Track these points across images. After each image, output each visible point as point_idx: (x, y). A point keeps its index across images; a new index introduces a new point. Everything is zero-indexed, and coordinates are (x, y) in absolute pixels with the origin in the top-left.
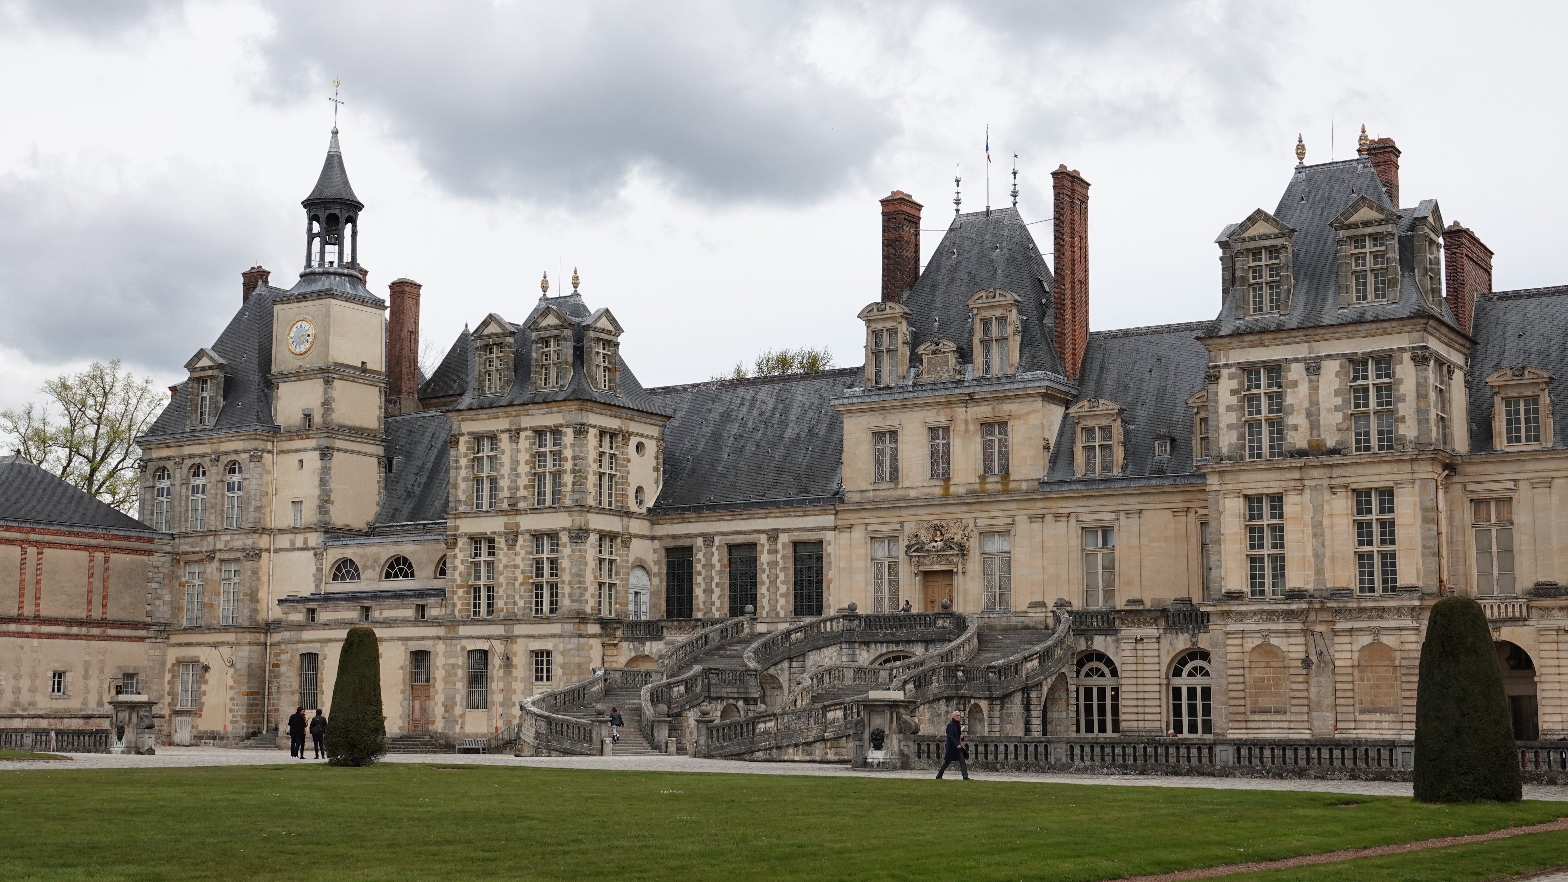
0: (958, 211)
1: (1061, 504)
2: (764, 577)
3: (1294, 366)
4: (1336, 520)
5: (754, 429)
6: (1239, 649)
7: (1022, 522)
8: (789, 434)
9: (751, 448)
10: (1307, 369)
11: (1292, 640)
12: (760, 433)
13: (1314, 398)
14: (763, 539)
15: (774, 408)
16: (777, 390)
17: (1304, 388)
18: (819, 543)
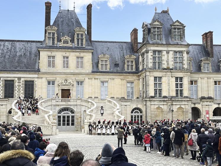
0: (60, 9)
1: (96, 76)
2: (16, 89)
3: (164, 52)
4: (173, 83)
5: (7, 52)
6: (153, 108)
7: (87, 80)
8: (18, 54)
9: (7, 57)
10: (167, 53)
11: (164, 106)
12: (9, 53)
13: (168, 58)
14: (16, 79)
15: (11, 48)
16: (11, 43)
17: (166, 56)
18: (33, 81)
